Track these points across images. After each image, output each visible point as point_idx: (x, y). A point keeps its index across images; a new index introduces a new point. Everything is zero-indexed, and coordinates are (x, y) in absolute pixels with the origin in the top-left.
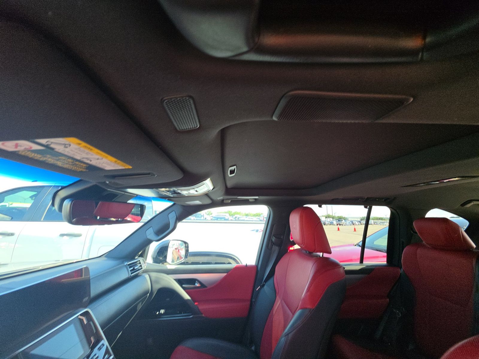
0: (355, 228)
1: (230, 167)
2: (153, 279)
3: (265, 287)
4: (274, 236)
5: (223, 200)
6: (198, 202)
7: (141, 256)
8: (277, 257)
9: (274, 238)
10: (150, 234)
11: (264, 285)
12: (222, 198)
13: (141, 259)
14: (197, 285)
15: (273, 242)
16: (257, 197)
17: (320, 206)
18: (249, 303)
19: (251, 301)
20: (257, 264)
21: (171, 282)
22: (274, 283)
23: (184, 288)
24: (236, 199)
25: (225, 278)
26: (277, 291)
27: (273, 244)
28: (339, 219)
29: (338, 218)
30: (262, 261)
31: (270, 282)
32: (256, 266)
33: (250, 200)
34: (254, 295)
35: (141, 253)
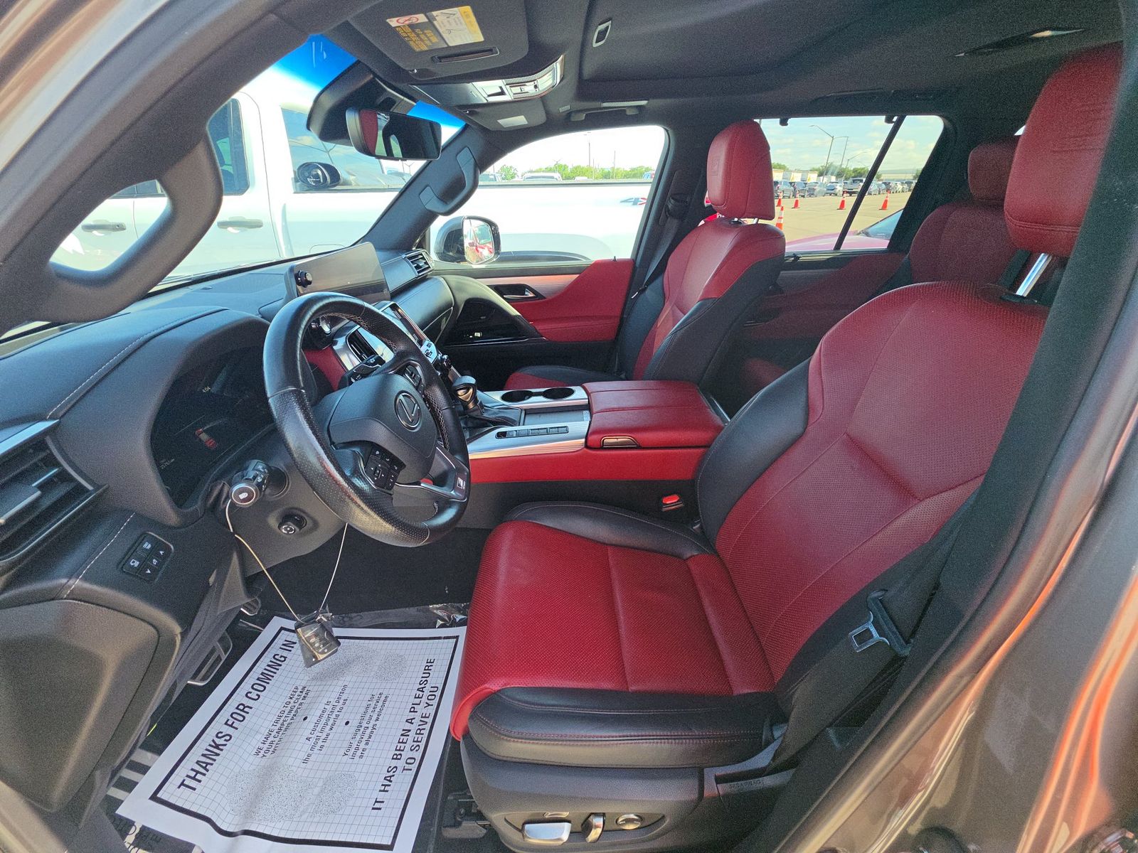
0: (888, 199)
1: (600, 25)
2: (453, 284)
3: (648, 292)
4: (673, 198)
5: (569, 114)
6: (520, 120)
7: (420, 246)
8: (672, 241)
9: (672, 201)
10: (429, 200)
11: (644, 290)
12: (568, 107)
13: (421, 251)
14: (530, 295)
15: (669, 211)
16: (644, 103)
17: (784, 123)
18: (617, 320)
19: (622, 319)
20: (634, 258)
21: (483, 289)
22: (663, 285)
23: (508, 300)
24: (597, 109)
25: (576, 282)
26: (667, 295)
27: (670, 214)
28: (855, 177)
29: (853, 175)
30: (645, 248)
31: (657, 282)
32: (633, 260)
33: (629, 112)
34: (627, 307)
35: (420, 241)
